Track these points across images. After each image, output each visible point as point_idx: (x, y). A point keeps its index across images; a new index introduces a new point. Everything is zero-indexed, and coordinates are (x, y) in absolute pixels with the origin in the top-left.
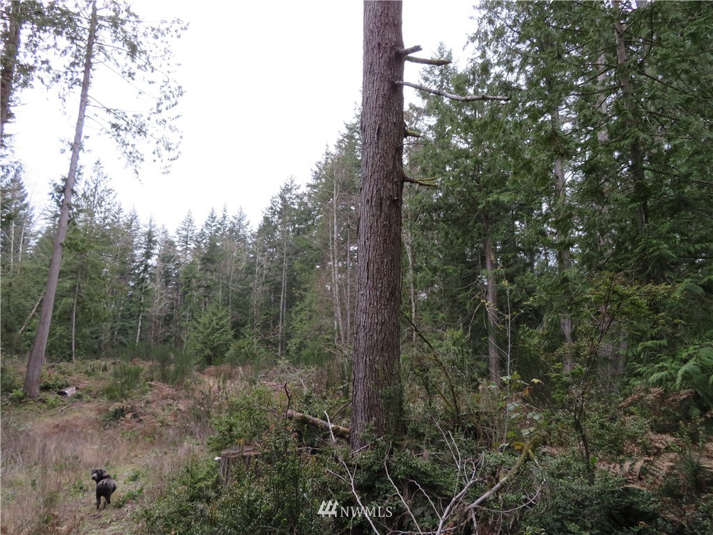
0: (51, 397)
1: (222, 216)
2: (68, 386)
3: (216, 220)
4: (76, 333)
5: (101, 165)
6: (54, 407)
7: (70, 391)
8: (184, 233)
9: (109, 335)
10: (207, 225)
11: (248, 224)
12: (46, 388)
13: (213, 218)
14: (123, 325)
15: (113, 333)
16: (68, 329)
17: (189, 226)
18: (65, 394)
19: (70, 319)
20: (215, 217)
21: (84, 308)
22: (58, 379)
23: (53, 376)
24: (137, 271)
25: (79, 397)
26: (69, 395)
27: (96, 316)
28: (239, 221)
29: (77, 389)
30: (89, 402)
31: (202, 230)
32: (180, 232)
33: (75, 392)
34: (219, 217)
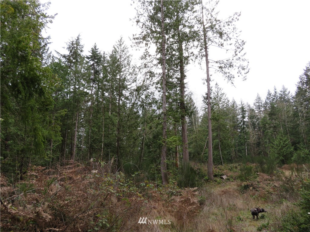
0: (218, 179)
1: (274, 92)
2: (223, 175)
3: (272, 95)
4: (222, 153)
5: (218, 85)
6: (220, 183)
7: (224, 177)
8: (258, 104)
9: (234, 153)
10: (267, 98)
11: (289, 93)
12: (215, 176)
13: (269, 94)
14: (239, 149)
15: (236, 152)
16: (218, 152)
17: (259, 101)
18: (223, 178)
19: (218, 148)
20: (271, 94)
21: (222, 143)
22: (219, 172)
23: (217, 171)
24: (240, 125)
25: (228, 179)
26: (224, 179)
27: (228, 146)
28: (284, 92)
29: (227, 176)
30: (233, 181)
31: (266, 101)
32: (255, 104)
33: (226, 177)
34: (273, 93)
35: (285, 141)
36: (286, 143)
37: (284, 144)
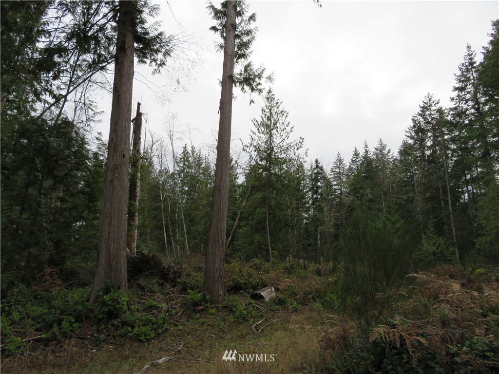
1: (364, 151)
2: (264, 286)
3: (360, 156)
8: (337, 170)
10: (353, 161)
11: (389, 152)
13: (356, 154)
17: (340, 165)
20: (359, 154)
23: (243, 271)
24: (307, 205)
28: (381, 151)
31: (350, 166)
32: (334, 170)
34: (362, 152)
35: (394, 223)
36: (397, 226)
37: (392, 228)
